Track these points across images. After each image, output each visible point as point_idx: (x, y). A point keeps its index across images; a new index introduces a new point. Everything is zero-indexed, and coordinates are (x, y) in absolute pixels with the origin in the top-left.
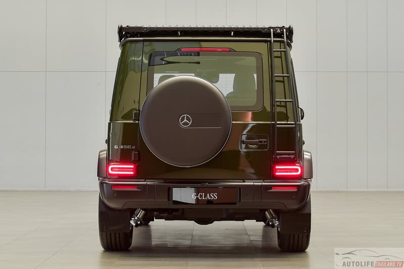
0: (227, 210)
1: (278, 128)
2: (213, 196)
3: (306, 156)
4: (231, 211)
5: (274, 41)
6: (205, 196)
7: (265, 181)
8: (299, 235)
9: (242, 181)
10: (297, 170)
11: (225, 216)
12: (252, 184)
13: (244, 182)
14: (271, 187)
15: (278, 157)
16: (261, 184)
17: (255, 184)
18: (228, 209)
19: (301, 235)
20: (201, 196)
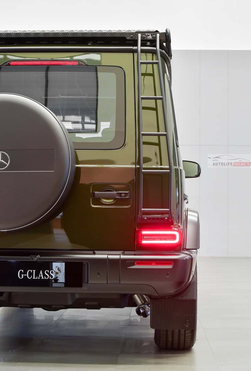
0: (73, 295)
1: (144, 173)
2: (49, 274)
3: (192, 217)
4: (77, 296)
5: (142, 51)
6: (37, 274)
7: (126, 252)
8: (179, 331)
9: (92, 252)
10: (173, 237)
11: (70, 303)
12: (105, 256)
13: (94, 254)
14: (133, 262)
15: (145, 217)
16: (118, 257)
17: (110, 257)
18: (75, 293)
19: (182, 331)
20: (31, 274)
